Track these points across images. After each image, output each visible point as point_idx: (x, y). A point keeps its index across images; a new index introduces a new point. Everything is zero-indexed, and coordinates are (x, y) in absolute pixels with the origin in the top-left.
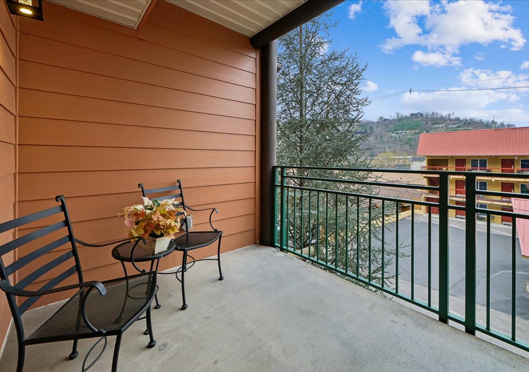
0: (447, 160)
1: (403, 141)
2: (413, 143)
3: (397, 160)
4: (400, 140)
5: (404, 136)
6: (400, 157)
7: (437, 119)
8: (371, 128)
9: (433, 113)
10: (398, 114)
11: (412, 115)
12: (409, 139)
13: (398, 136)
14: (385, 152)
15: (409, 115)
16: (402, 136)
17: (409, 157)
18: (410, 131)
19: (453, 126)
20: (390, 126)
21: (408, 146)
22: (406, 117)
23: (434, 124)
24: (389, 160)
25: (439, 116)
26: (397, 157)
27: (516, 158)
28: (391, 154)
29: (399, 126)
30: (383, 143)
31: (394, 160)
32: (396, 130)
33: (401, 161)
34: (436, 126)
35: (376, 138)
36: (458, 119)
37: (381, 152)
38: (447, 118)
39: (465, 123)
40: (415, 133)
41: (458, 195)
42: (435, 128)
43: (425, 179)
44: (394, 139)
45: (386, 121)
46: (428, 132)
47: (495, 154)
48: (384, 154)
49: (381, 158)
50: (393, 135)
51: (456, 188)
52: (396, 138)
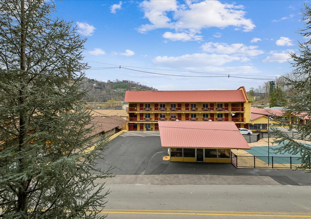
0: (137, 104)
1: (120, 94)
2: (124, 95)
3: (117, 104)
4: (118, 93)
5: (120, 91)
6: (118, 102)
7: (133, 84)
8: (104, 86)
9: (132, 81)
10: (117, 80)
11: (123, 81)
12: (122, 93)
13: (117, 91)
14: (111, 99)
15: (122, 81)
16: (119, 91)
17: (122, 102)
18: (122, 89)
19: (139, 88)
20: (113, 86)
21: (122, 96)
22: (121, 82)
23: (132, 86)
24: (113, 104)
25: (134, 83)
26: (116, 102)
27: (159, 103)
28: (114, 100)
29: (117, 86)
30: (110, 95)
31: (115, 103)
32: (116, 88)
33: (118, 104)
34: (133, 88)
35: (107, 92)
36: (141, 85)
37: (109, 99)
38: (137, 85)
39: (143, 87)
40: (125, 90)
41: (141, 120)
42: (133, 89)
43: (128, 114)
44: (115, 92)
45: (112, 83)
46: (130, 90)
47: (153, 102)
48: (111, 101)
49: (109, 103)
50: (115, 90)
51: (140, 117)
52: (116, 92)
